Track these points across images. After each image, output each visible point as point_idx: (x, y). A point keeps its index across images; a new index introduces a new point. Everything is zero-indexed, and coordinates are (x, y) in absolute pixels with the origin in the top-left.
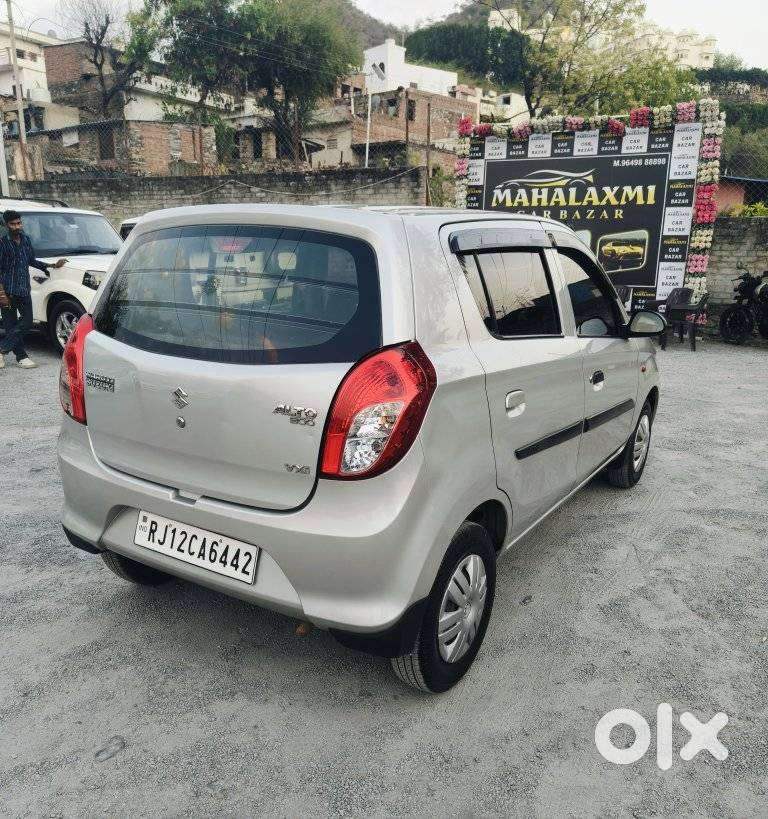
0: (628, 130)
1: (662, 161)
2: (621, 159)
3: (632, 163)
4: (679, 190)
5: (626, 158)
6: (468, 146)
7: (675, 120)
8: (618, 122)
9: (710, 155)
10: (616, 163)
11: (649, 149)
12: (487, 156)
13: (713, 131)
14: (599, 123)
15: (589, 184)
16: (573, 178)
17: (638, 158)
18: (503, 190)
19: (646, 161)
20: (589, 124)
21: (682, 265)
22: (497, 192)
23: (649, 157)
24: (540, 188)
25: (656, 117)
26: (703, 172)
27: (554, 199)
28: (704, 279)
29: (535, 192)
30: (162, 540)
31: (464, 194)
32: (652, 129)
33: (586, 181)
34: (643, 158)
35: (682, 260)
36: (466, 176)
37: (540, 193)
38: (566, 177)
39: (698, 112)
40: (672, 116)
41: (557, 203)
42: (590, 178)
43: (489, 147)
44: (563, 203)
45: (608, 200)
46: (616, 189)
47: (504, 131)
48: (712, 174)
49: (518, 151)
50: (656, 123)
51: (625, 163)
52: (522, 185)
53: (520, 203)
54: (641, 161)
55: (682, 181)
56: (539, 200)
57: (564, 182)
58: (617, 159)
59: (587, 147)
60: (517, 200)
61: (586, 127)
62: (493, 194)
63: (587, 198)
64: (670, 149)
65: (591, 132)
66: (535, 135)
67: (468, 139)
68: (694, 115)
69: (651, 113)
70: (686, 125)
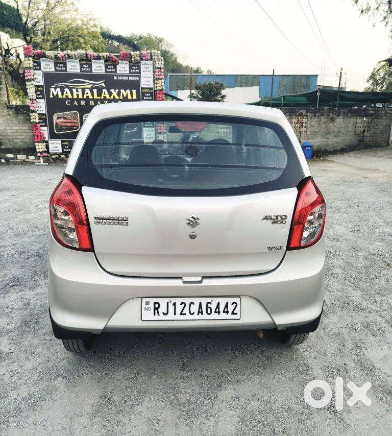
0: (120, 61)
1: (137, 78)
2: (117, 76)
3: (123, 78)
4: (147, 93)
5: (120, 76)
6: (31, 62)
7: (141, 59)
8: (115, 57)
9: (160, 77)
10: (115, 78)
11: (130, 72)
12: (42, 69)
13: (159, 66)
14: (105, 57)
15: (103, 88)
16: (94, 84)
17: (126, 76)
18: (55, 88)
19: (130, 77)
20: (100, 57)
21: (153, 129)
22: (52, 90)
23: (131, 76)
24: (77, 89)
25: (133, 57)
26: (158, 85)
27: (85, 95)
28: (165, 135)
29: (74, 90)
30: (166, 312)
31: (34, 90)
32: (130, 62)
33: (102, 86)
34: (128, 76)
35: (153, 127)
36: (33, 80)
37: (77, 91)
38: (90, 84)
39: (151, 56)
40: (140, 57)
41: (88, 97)
42: (103, 85)
43: (43, 64)
44: (91, 97)
45: (114, 96)
46: (117, 90)
47: (53, 55)
48: (162, 86)
49: (61, 67)
50: (133, 60)
51: (120, 78)
52: (67, 87)
53: (67, 96)
54: (127, 77)
55: (148, 88)
56: (78, 95)
57: (90, 86)
58: (115, 75)
59: (99, 68)
60: (65, 94)
61: (98, 58)
62: (50, 90)
63: (103, 95)
64: (140, 73)
65: (101, 61)
66: (70, 60)
67: (31, 59)
68: (150, 57)
69: (130, 54)
70: (146, 62)
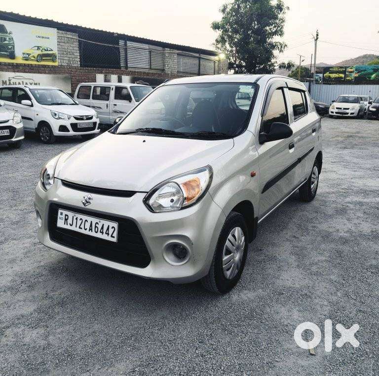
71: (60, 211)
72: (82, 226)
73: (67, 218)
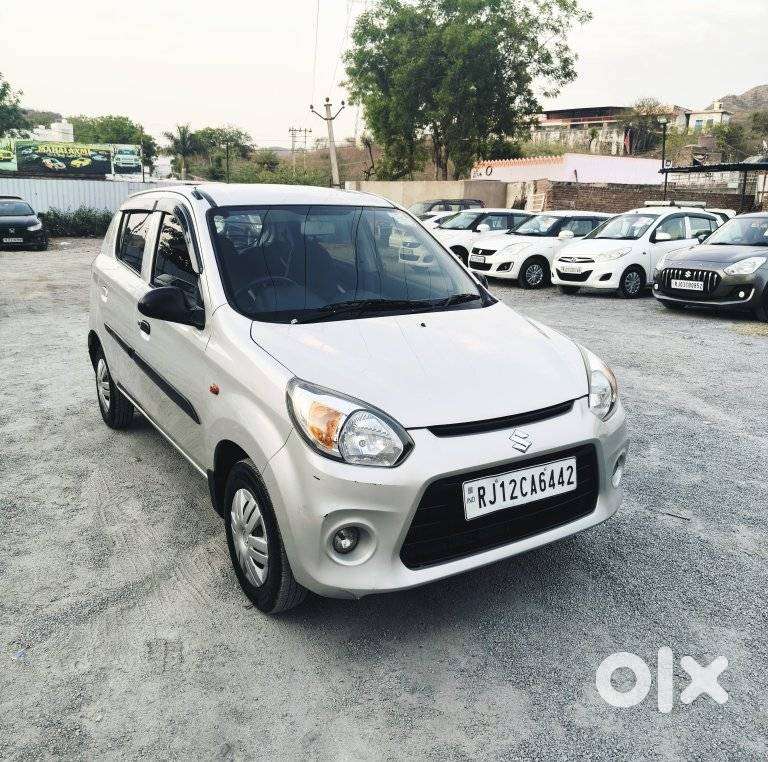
71: (466, 486)
72: (517, 493)
73: (482, 493)
